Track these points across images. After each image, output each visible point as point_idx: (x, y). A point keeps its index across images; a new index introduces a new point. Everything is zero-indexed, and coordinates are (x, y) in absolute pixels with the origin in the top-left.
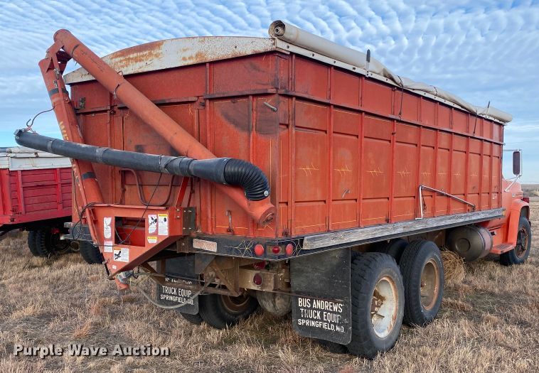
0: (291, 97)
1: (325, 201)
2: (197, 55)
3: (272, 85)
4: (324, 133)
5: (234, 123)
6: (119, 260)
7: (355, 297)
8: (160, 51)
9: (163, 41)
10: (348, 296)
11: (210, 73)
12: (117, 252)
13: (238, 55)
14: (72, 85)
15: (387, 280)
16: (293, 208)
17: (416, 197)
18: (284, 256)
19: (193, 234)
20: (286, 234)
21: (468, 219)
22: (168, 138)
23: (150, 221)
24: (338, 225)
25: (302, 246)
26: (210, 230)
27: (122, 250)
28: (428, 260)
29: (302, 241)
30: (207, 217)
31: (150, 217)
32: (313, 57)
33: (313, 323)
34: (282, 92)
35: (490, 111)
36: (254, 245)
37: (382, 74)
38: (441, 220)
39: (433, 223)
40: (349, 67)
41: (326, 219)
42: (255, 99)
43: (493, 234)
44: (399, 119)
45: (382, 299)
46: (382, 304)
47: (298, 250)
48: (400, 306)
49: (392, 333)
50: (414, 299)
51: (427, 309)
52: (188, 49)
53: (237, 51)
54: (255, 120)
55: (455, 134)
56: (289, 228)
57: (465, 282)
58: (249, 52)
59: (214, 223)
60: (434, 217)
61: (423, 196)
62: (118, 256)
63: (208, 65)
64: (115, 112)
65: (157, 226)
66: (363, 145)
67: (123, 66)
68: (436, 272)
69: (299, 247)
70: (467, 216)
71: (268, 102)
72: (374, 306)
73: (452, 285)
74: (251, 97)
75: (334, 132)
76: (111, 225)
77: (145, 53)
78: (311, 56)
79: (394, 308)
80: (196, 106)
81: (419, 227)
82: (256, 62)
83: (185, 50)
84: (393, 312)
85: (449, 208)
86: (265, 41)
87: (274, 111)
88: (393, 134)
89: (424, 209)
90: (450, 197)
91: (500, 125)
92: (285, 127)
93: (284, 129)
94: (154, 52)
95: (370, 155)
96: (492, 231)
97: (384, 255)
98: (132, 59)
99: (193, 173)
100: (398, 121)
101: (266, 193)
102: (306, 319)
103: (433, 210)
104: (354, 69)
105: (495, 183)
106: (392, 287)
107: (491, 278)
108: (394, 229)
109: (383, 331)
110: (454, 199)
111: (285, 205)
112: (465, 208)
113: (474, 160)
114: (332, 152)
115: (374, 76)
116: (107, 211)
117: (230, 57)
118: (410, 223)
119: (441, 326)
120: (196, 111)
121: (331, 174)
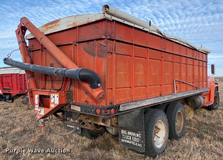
0: (113, 40)
1: (131, 87)
2: (73, 24)
3: (104, 35)
4: (130, 57)
5: (88, 53)
6: (40, 114)
7: (146, 130)
8: (59, 23)
9: (60, 19)
10: (143, 130)
11: (78, 31)
12: (39, 110)
13: (90, 22)
14: (29, 40)
15: (161, 121)
16: (115, 91)
17: (173, 84)
18: (110, 115)
19: (71, 103)
20: (111, 103)
21: (195, 93)
22: (59, 60)
23: (52, 97)
24: (137, 98)
25: (119, 109)
26: (78, 101)
27: (42, 109)
28: (179, 111)
29: (119, 107)
30: (77, 95)
31: (52, 95)
32: (124, 23)
33: (128, 141)
34: (109, 37)
35: (202, 49)
36: (96, 109)
37: (156, 31)
38: (184, 94)
39: (181, 95)
40: (142, 28)
41: (131, 96)
42: (97, 41)
43: (204, 98)
44: (164, 51)
45: (159, 129)
46: (159, 131)
47: (117, 111)
48: (167, 132)
49: (163, 145)
50: (173, 128)
51: (178, 132)
52: (70, 21)
53: (89, 20)
54: (97, 51)
55: (189, 58)
56: (113, 100)
57: (193, 118)
58: (94, 20)
59: (80, 98)
60: (181, 92)
61: (176, 84)
62: (40, 112)
63: (77, 27)
64: (43, 50)
65: (54, 99)
66: (148, 62)
67: (46, 31)
68: (182, 116)
69: (117, 110)
70: (194, 92)
71: (102, 42)
72: (155, 133)
73: (188, 120)
74: (95, 41)
75: (134, 56)
76: (38, 98)
77: (54, 24)
78: (123, 22)
79: (164, 134)
80: (73, 46)
81: (174, 97)
82: (97, 25)
83: (68, 22)
84: (164, 135)
85: (187, 88)
86: (100, 15)
87: (105, 46)
88: (162, 57)
89: (176, 89)
90: (187, 84)
91: (206, 54)
92: (110, 54)
93: (110, 55)
94: (57, 24)
95: (152, 66)
96: (204, 97)
97: (159, 110)
98: (49, 27)
99: (67, 76)
100: (164, 52)
101: (99, 85)
102: (125, 139)
103: (180, 89)
104: (144, 29)
105: (205, 77)
106: (163, 124)
107: (204, 116)
108: (164, 99)
109: (159, 144)
110: (188, 84)
111: (110, 90)
112: (193, 88)
113: (196, 68)
114: (133, 65)
115: (153, 32)
116: (36, 92)
117: (86, 23)
118: (171, 96)
119: (185, 141)
120: (73, 48)
121: (133, 75)
